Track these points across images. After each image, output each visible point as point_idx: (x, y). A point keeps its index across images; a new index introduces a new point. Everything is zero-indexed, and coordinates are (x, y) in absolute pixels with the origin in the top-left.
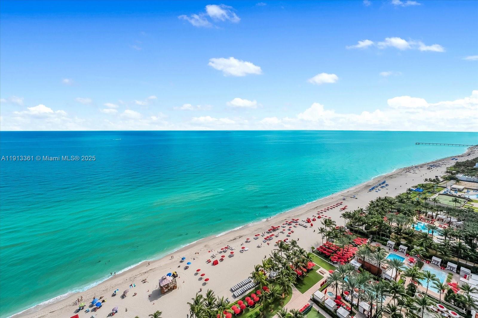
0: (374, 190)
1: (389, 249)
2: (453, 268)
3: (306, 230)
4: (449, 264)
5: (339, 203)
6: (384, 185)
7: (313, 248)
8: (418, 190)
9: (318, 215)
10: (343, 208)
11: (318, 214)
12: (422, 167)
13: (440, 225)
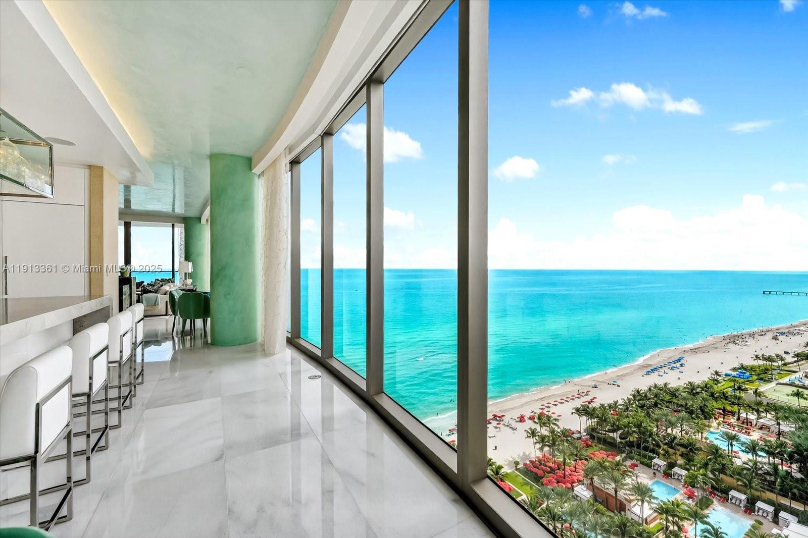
0: (656, 373)
1: (654, 473)
2: (768, 513)
3: (513, 433)
4: (759, 504)
5: (583, 393)
6: (678, 365)
7: (517, 463)
8: (740, 376)
9: (541, 411)
10: (589, 400)
11: (542, 409)
12: (762, 335)
13: (761, 437)
